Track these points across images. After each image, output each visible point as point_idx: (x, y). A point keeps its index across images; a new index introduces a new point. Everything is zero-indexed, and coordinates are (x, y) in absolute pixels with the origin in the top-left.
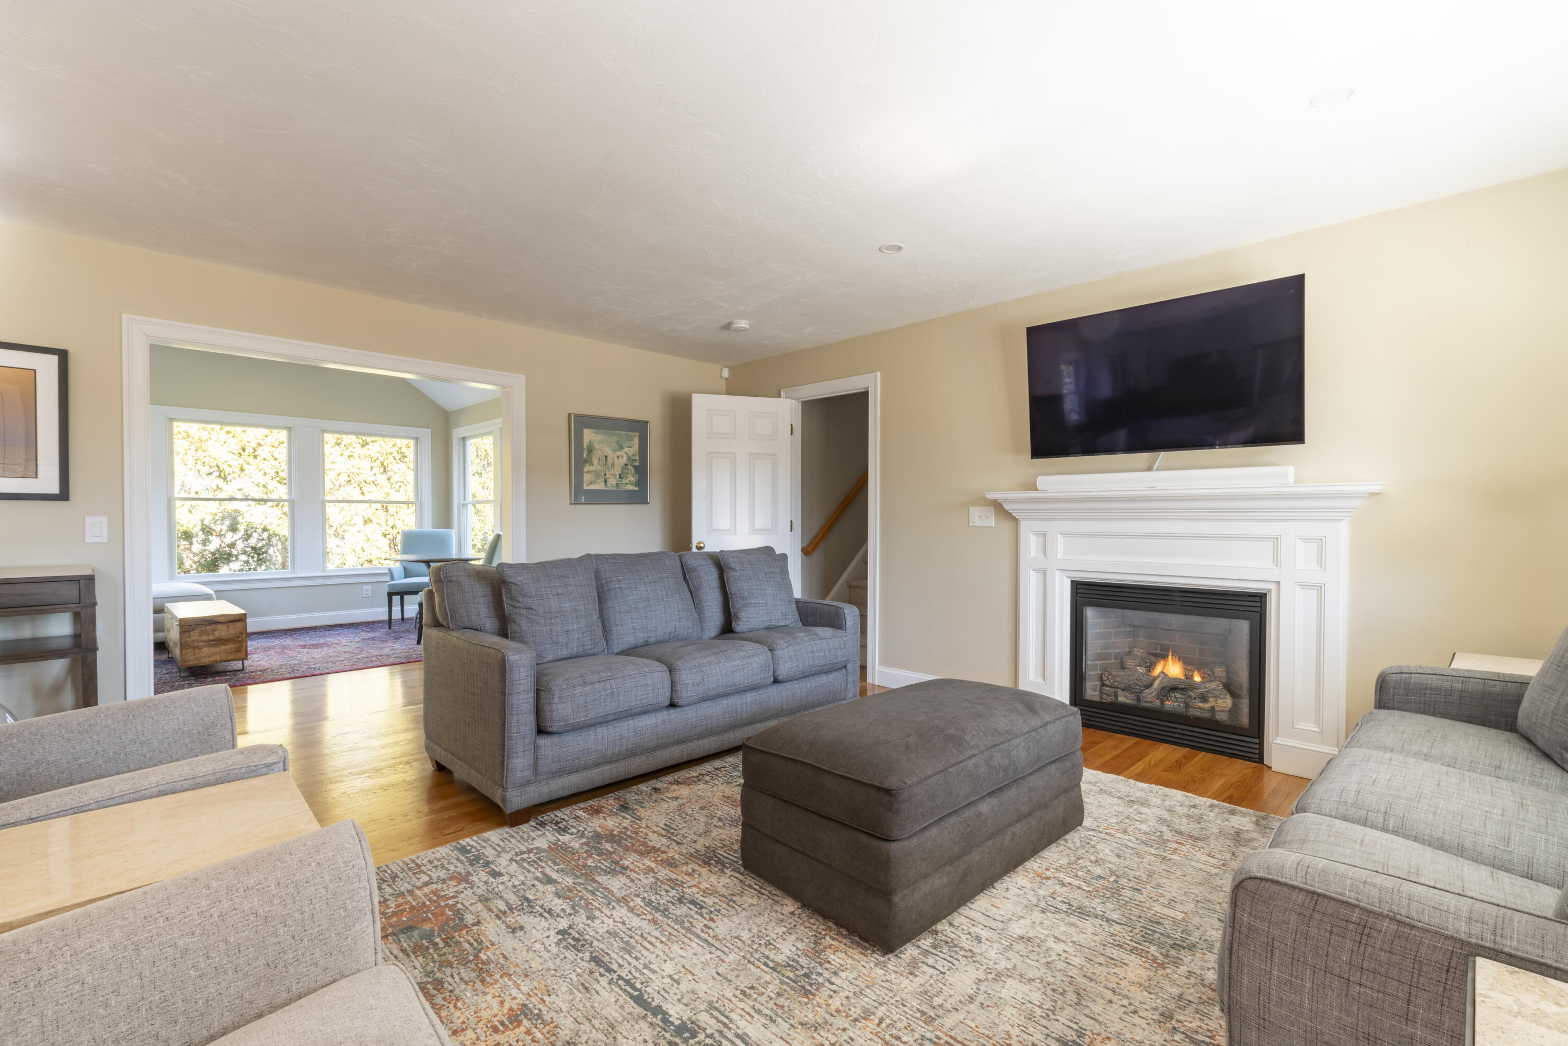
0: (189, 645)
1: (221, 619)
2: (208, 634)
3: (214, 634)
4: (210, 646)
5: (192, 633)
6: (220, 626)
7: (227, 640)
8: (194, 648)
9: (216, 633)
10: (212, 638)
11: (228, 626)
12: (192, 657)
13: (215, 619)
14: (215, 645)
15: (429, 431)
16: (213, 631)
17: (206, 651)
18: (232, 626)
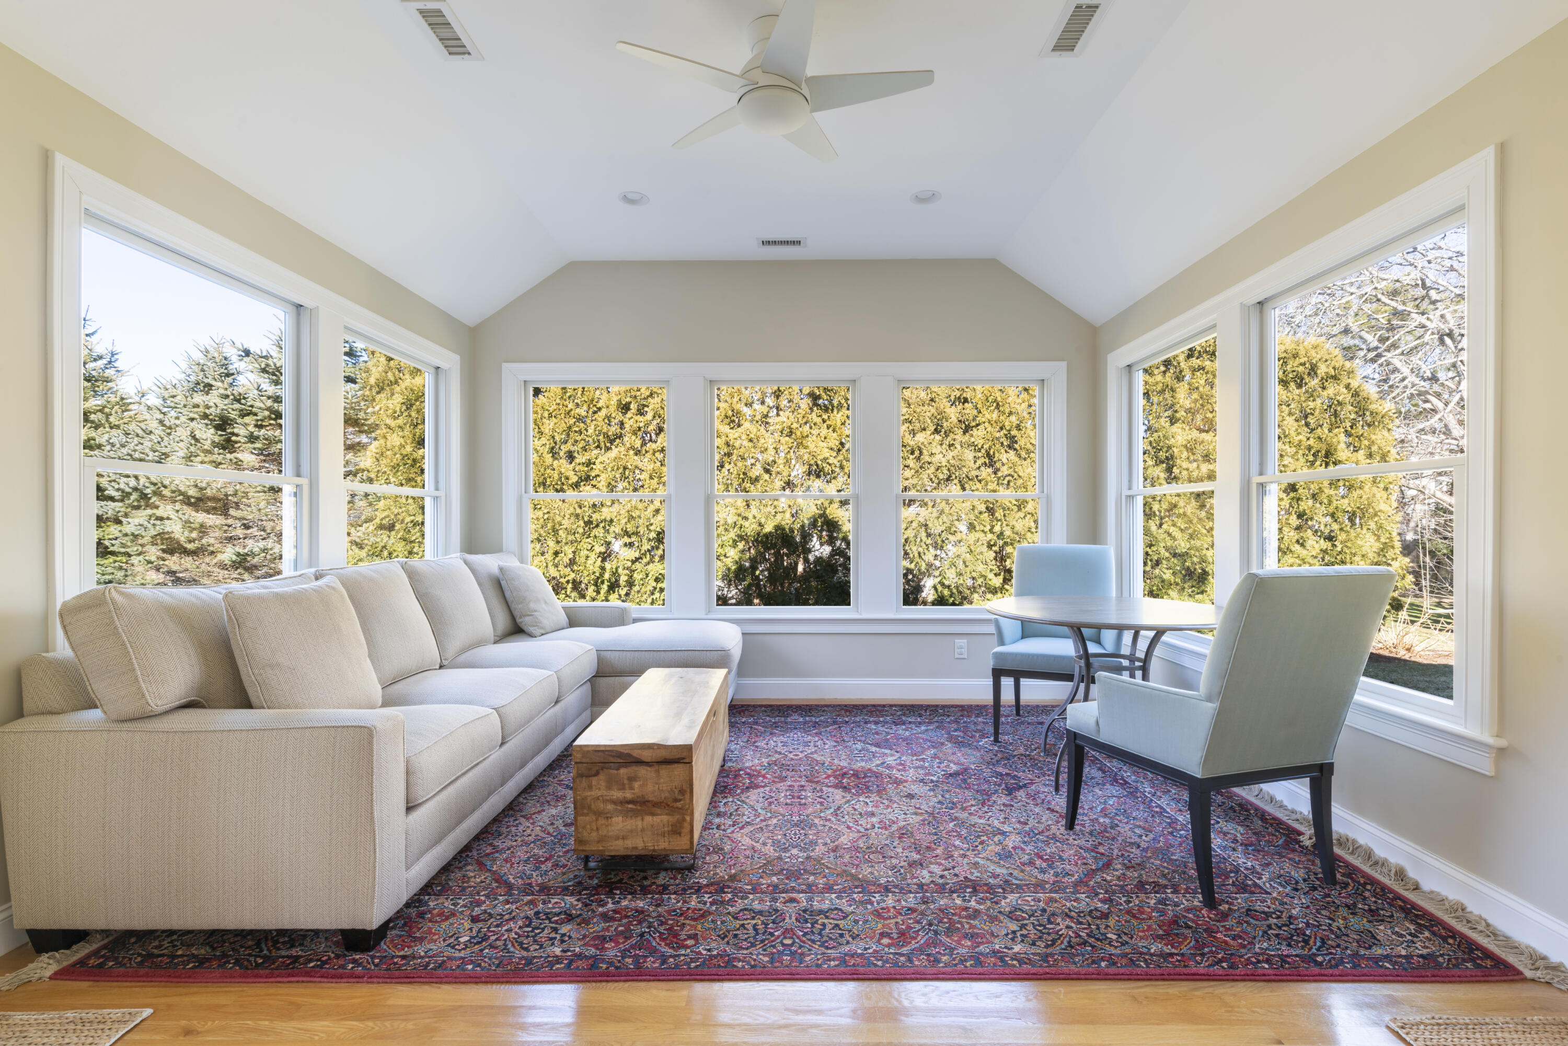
0: (589, 807)
1: (646, 755)
2: (622, 788)
3: (632, 788)
4: (627, 814)
5: (594, 781)
6: (642, 771)
7: (656, 804)
8: (599, 814)
9: (636, 785)
10: (628, 795)
11: (658, 771)
12: (594, 834)
13: (636, 753)
14: (636, 814)
15: (1063, 365)
16: (632, 779)
17: (619, 824)
18: (665, 771)
